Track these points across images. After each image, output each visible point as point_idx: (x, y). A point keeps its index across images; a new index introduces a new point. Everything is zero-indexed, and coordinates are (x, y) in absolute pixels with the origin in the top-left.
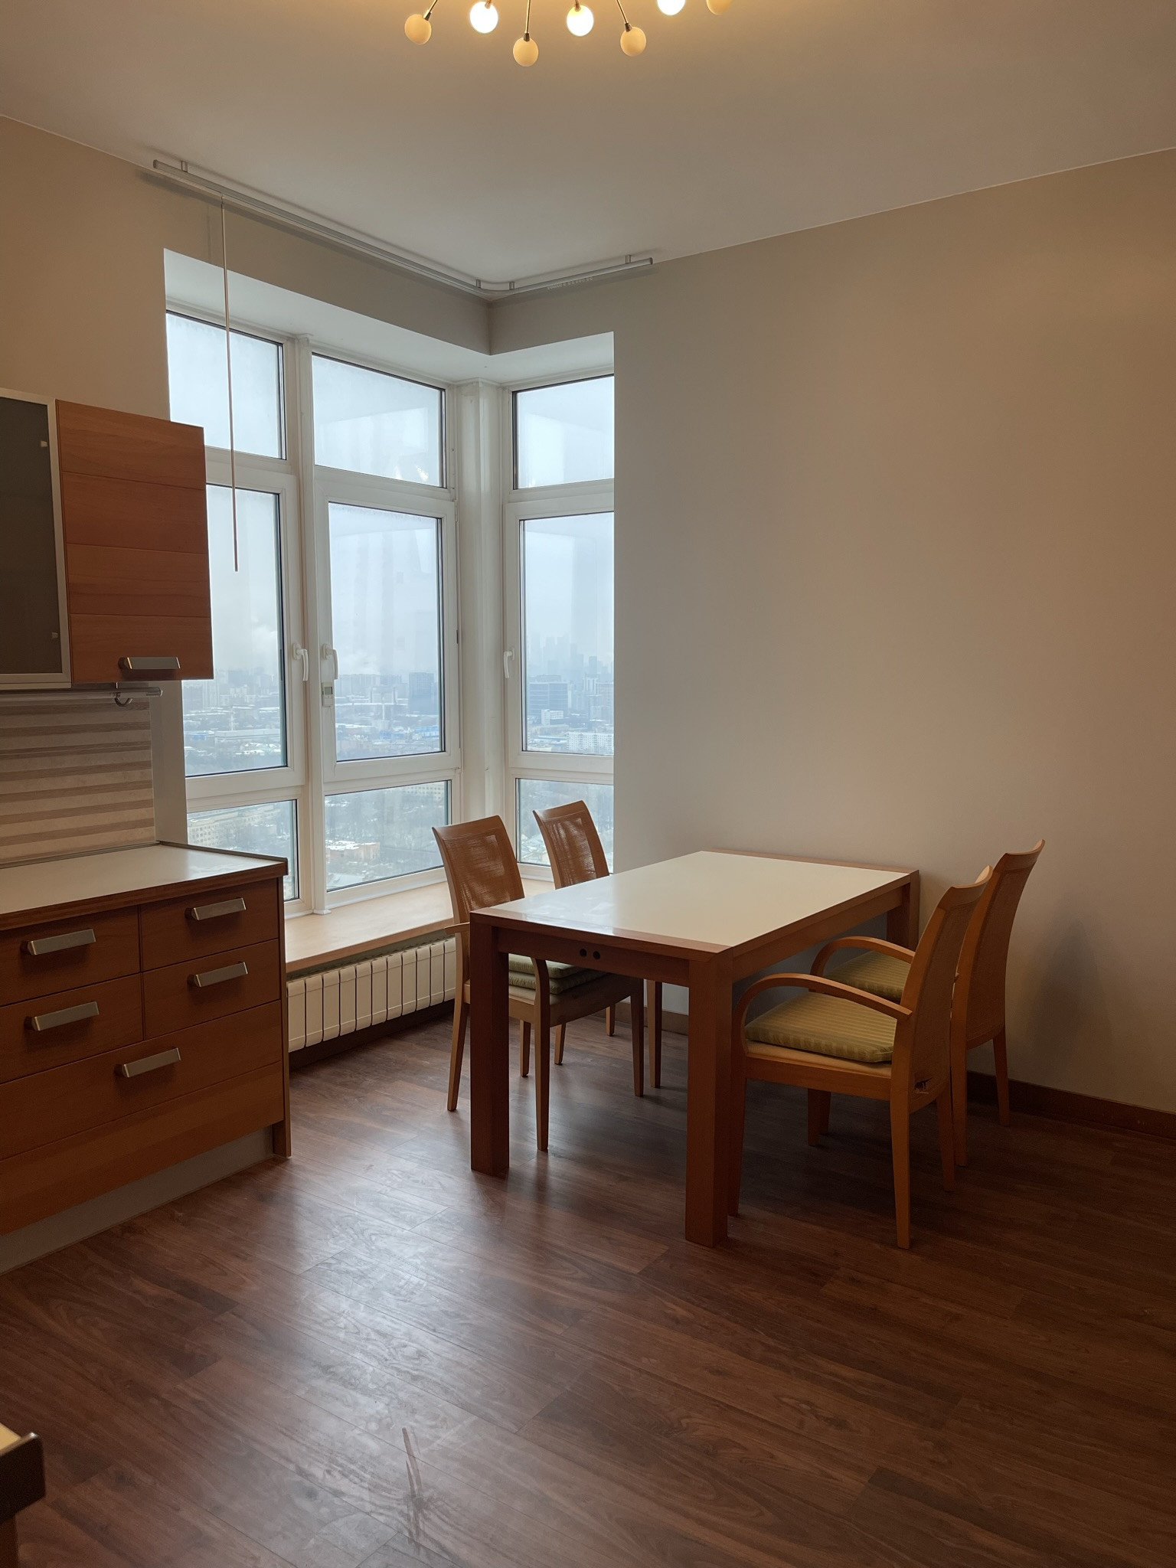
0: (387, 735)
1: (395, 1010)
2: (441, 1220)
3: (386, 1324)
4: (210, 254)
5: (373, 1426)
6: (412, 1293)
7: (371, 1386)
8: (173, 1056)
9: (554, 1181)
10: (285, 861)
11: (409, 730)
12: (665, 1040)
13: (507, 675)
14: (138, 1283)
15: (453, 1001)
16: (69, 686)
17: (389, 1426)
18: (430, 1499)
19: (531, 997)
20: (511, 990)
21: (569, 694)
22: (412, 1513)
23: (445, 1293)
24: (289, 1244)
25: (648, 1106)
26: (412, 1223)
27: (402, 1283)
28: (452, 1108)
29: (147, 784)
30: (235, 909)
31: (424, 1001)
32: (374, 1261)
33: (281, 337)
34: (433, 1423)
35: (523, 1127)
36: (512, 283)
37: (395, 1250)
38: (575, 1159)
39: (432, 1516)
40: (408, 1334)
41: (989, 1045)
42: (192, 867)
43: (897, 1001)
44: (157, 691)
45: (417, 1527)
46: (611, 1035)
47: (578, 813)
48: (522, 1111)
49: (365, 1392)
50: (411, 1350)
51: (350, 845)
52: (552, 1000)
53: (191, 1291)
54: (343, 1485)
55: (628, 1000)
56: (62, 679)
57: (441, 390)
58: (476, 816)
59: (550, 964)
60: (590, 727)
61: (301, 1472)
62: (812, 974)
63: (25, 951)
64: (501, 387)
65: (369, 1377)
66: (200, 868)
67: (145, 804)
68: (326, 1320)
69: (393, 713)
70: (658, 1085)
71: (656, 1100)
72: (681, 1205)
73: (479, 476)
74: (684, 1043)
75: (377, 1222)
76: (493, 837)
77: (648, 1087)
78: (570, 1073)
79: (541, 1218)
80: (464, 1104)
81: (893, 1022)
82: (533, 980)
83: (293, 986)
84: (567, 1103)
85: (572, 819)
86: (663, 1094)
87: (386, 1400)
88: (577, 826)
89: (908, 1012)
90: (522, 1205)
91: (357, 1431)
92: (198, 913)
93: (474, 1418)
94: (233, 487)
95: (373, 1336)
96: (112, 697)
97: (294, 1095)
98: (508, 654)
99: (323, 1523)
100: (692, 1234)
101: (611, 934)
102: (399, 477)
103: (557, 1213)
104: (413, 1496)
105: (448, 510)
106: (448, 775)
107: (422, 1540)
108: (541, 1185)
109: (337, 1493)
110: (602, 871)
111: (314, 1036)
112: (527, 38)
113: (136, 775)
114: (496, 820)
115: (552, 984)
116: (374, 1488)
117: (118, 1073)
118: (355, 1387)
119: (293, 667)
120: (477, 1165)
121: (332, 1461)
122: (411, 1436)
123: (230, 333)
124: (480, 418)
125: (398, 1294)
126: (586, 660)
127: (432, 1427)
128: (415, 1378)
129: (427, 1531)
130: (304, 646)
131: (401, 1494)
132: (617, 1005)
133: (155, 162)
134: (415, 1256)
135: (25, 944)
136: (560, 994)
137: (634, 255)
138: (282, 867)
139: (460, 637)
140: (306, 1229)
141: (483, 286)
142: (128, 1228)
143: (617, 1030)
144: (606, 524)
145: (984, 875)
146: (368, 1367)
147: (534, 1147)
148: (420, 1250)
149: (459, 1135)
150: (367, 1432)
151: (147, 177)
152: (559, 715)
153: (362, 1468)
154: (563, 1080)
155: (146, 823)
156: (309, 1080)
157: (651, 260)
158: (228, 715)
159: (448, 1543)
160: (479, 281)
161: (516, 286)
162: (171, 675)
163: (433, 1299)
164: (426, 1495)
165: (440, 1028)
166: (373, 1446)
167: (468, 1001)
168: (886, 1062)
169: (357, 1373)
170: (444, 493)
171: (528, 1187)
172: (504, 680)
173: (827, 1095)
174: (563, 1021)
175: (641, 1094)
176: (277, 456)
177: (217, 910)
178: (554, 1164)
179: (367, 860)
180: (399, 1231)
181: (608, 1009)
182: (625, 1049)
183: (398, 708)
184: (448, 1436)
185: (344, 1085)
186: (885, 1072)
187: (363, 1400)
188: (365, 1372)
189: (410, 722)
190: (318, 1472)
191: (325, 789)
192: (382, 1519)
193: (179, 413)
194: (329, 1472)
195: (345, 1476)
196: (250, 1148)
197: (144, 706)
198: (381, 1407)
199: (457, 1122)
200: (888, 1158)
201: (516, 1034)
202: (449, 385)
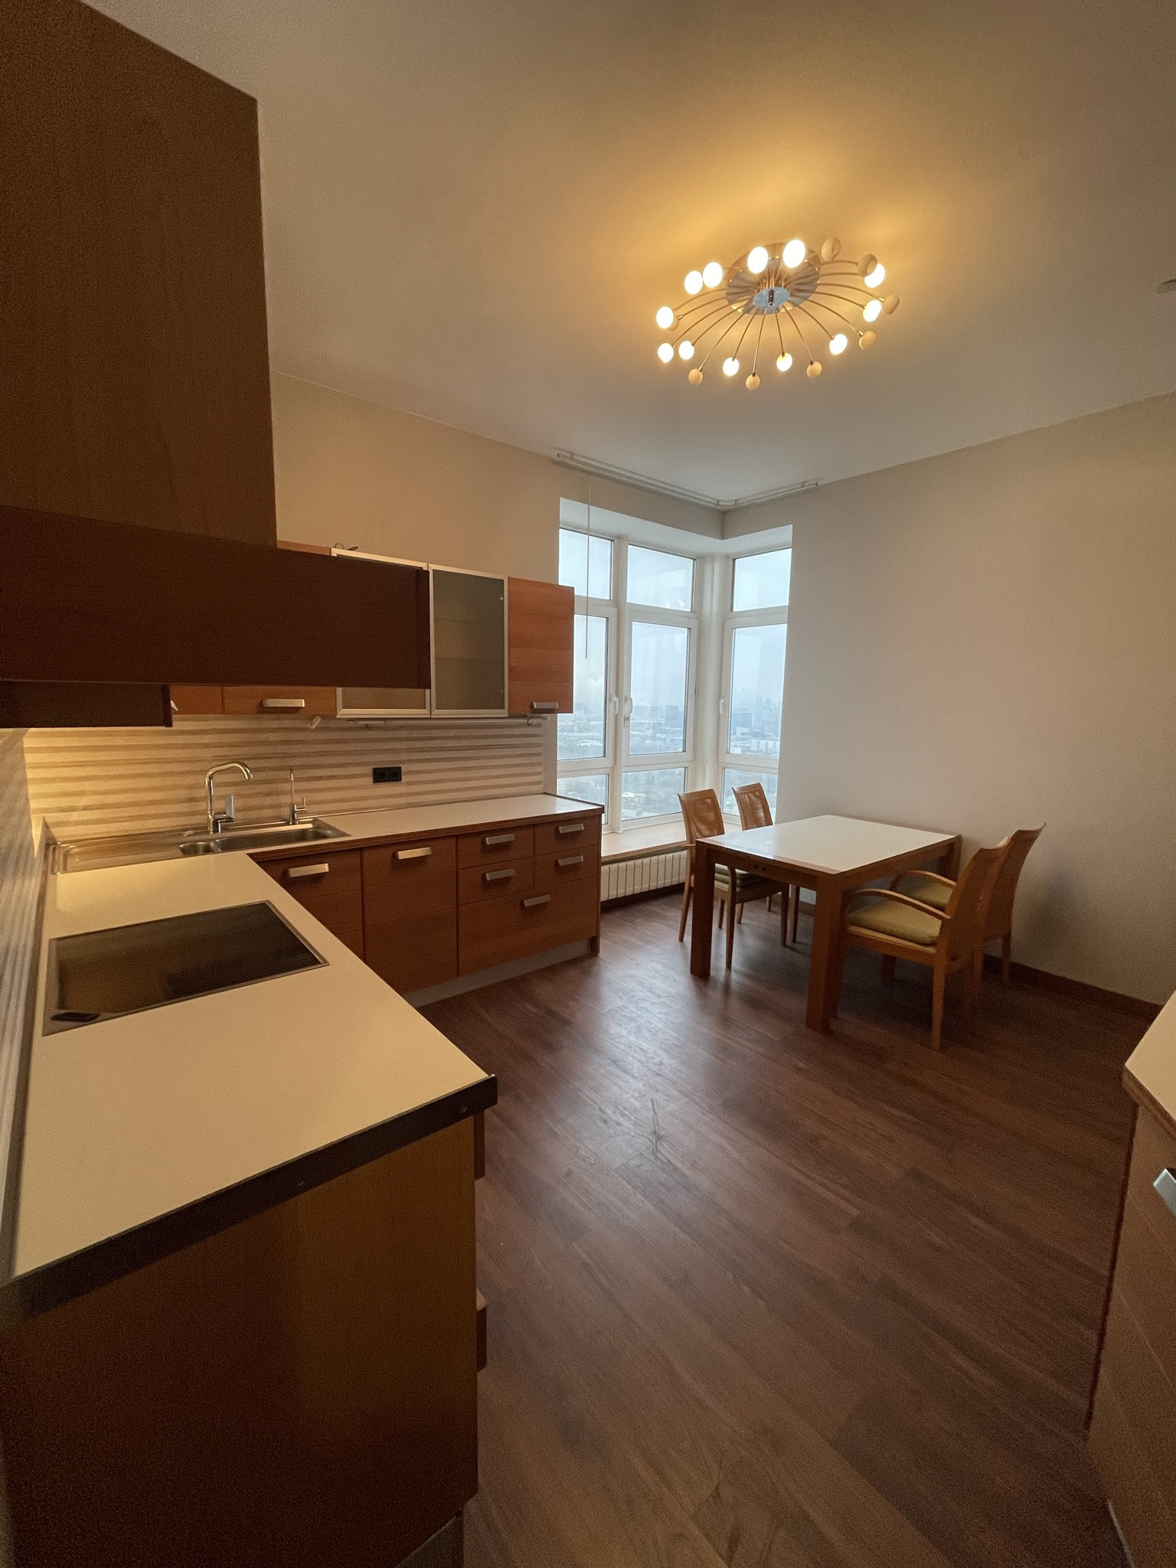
0: (653, 738)
1: (653, 886)
2: (673, 997)
3: (644, 1045)
4: (583, 498)
5: (636, 1094)
6: (657, 1032)
7: (637, 1075)
8: (546, 898)
9: (734, 985)
10: (603, 806)
11: (664, 736)
12: (801, 917)
13: (721, 713)
14: (529, 1006)
15: (684, 884)
16: (507, 716)
17: (644, 1095)
18: (663, 1136)
19: (726, 887)
20: (716, 883)
21: (753, 718)
22: (654, 1141)
23: (674, 1034)
24: (596, 997)
25: (787, 950)
26: (659, 996)
27: (653, 1026)
28: (681, 940)
29: (539, 764)
30: (578, 829)
31: (668, 882)
32: (639, 1013)
33: (614, 537)
34: (666, 1098)
35: (719, 955)
36: (736, 501)
37: (650, 1009)
38: (746, 975)
39: (664, 1144)
40: (655, 1052)
41: (999, 941)
42: (558, 807)
43: (942, 909)
44: (546, 719)
45: (657, 1149)
46: (769, 910)
47: (756, 791)
48: (718, 946)
49: (634, 1077)
50: (657, 1060)
51: (631, 795)
52: (738, 889)
53: (552, 1013)
54: (621, 1120)
55: (780, 893)
56: (504, 713)
57: (694, 560)
58: (699, 789)
59: (738, 871)
60: (764, 738)
61: (601, 1110)
62: (891, 889)
63: (484, 842)
64: (728, 557)
65: (635, 1071)
66: (562, 808)
67: (539, 773)
68: (614, 1038)
69: (656, 727)
70: (794, 941)
71: (793, 949)
72: (805, 1007)
73: (712, 605)
74: (811, 920)
75: (641, 993)
76: (709, 800)
77: (789, 942)
78: (744, 928)
79: (726, 1002)
80: (688, 938)
81: (940, 922)
82: (728, 878)
83: (604, 869)
84: (743, 945)
85: (754, 793)
86: (797, 946)
87: (643, 1082)
88: (755, 796)
89: (948, 917)
90: (716, 996)
91: (628, 1095)
92: (562, 830)
93: (687, 1100)
94: (587, 615)
95: (638, 1050)
96: (526, 721)
97: (602, 924)
98: (722, 701)
99: (610, 1137)
100: (810, 1023)
101: (772, 858)
102: (668, 606)
103: (735, 1003)
104: (655, 1132)
105: (694, 623)
106: (687, 764)
107: (659, 1155)
108: (727, 986)
109: (618, 1124)
110: (769, 822)
111: (613, 895)
112: (754, 375)
113: (535, 759)
114: (711, 791)
115: (738, 882)
116: (636, 1124)
117: (522, 904)
118: (628, 1074)
119: (611, 707)
120: (693, 971)
121: (616, 1107)
122: (655, 1103)
123: (590, 537)
124: (714, 574)
125: (651, 1031)
126: (764, 701)
127: (665, 1100)
128: (657, 1074)
129: (661, 1150)
130: (617, 696)
131: (649, 1130)
132: (773, 896)
133: (558, 455)
134: (660, 1013)
135: (484, 839)
136: (743, 887)
137: (807, 482)
138: (602, 810)
139: (697, 691)
140: (605, 991)
141: (720, 503)
142: (524, 978)
143: (772, 909)
144: (782, 629)
145: (1003, 842)
146: (636, 1067)
147: (724, 965)
148: (662, 1011)
149: (684, 954)
150: (633, 1097)
151: (554, 462)
152: (746, 730)
153: (630, 1113)
154: (741, 932)
155: (539, 783)
156: (609, 916)
157: (817, 484)
158: (574, 725)
159: (671, 1158)
160: (718, 501)
161: (739, 502)
162: (552, 711)
163: (668, 1037)
164: (662, 1133)
165: (675, 897)
166: (637, 1104)
167: (692, 885)
168: (932, 944)
169: (629, 1067)
170: (693, 615)
171: (720, 987)
172: (719, 716)
173: (894, 958)
174: (743, 901)
175: (784, 944)
176: (608, 598)
177: (570, 829)
178: (734, 976)
179: (639, 803)
180: (652, 1000)
181: (768, 898)
182: (777, 919)
183: (659, 724)
184: (673, 1106)
185: (626, 921)
186: (931, 950)
187: (632, 1080)
188: (633, 1067)
189: (666, 732)
190: (610, 1112)
191: (623, 769)
192: (639, 1140)
193: (562, 582)
194: (614, 1113)
195: (622, 1116)
196: (580, 948)
197: (539, 725)
198: (640, 1085)
199: (684, 947)
200: (930, 999)
201: (717, 905)
202: (699, 557)
